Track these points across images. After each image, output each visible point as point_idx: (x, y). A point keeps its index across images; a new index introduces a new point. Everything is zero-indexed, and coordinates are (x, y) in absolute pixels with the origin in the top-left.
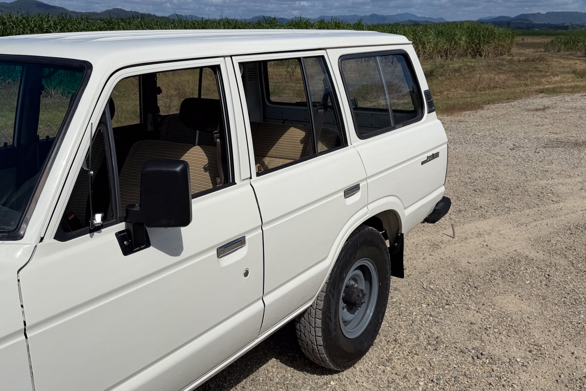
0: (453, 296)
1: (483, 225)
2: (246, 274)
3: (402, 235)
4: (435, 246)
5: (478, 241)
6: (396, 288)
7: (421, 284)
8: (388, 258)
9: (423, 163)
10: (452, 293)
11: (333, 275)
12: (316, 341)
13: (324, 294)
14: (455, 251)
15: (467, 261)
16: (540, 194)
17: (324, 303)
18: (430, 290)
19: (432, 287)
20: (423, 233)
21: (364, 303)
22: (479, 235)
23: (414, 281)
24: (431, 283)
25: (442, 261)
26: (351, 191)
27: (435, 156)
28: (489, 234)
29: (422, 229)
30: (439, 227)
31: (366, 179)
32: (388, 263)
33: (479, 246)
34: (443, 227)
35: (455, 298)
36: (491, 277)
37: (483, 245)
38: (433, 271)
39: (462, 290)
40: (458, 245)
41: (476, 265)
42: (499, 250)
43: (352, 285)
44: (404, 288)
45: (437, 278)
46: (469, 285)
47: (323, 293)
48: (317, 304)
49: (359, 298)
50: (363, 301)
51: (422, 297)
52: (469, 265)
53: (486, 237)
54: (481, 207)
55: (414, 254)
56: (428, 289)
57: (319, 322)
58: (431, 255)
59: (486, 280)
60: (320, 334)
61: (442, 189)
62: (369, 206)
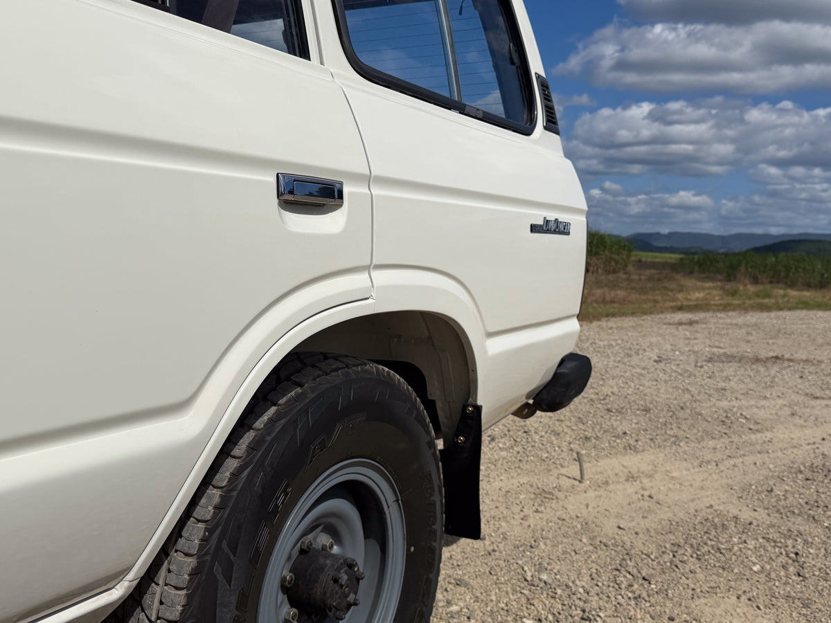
0: (596, 598)
1: (633, 462)
3: (478, 409)
4: (544, 495)
5: (631, 488)
6: (459, 580)
7: (520, 570)
8: (437, 474)
9: (534, 229)
10: (593, 592)
11: (235, 493)
14: (587, 506)
15: (617, 525)
16: (724, 419)
17: (189, 597)
18: (542, 584)
19: (544, 577)
20: (519, 471)
21: (355, 604)
22: (631, 478)
23: (502, 563)
24: (541, 568)
25: (563, 525)
27: (560, 228)
28: (650, 476)
29: (517, 465)
30: (551, 462)
31: (366, 179)
32: (436, 488)
33: (635, 497)
34: (558, 462)
35: (601, 603)
36: (674, 556)
37: (643, 496)
38: (545, 544)
39: (616, 586)
40: (591, 494)
41: (637, 533)
42: (676, 505)
43: (324, 548)
44: (479, 580)
45: (554, 558)
46: (630, 573)
47: (189, 560)
48: (161, 603)
49: (337, 588)
50: (351, 598)
51: (524, 600)
52: (620, 532)
53: (646, 481)
54: (625, 433)
55: (501, 509)
56: (536, 582)
58: (537, 511)
59: (665, 562)
61: (573, 325)
62: (376, 274)
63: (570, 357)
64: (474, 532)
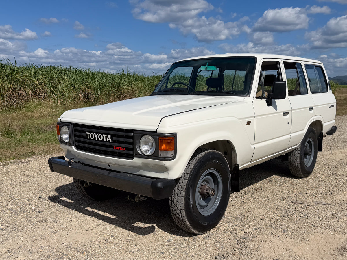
1: (343, 151)
2: (288, 124)
3: (323, 133)
4: (324, 155)
7: (323, 163)
9: (330, 107)
12: (297, 162)
13: (301, 145)
14: (333, 157)
15: (340, 159)
23: (319, 163)
25: (329, 159)
26: (311, 109)
27: (332, 106)
31: (314, 106)
33: (343, 156)
34: (325, 151)
37: (345, 156)
38: (326, 161)
41: (344, 160)
46: (343, 164)
51: (325, 166)
54: (340, 146)
56: (326, 164)
57: (299, 155)
58: (323, 157)
60: (299, 159)
61: (334, 121)
62: (315, 116)
63: (333, 126)
64: (321, 150)
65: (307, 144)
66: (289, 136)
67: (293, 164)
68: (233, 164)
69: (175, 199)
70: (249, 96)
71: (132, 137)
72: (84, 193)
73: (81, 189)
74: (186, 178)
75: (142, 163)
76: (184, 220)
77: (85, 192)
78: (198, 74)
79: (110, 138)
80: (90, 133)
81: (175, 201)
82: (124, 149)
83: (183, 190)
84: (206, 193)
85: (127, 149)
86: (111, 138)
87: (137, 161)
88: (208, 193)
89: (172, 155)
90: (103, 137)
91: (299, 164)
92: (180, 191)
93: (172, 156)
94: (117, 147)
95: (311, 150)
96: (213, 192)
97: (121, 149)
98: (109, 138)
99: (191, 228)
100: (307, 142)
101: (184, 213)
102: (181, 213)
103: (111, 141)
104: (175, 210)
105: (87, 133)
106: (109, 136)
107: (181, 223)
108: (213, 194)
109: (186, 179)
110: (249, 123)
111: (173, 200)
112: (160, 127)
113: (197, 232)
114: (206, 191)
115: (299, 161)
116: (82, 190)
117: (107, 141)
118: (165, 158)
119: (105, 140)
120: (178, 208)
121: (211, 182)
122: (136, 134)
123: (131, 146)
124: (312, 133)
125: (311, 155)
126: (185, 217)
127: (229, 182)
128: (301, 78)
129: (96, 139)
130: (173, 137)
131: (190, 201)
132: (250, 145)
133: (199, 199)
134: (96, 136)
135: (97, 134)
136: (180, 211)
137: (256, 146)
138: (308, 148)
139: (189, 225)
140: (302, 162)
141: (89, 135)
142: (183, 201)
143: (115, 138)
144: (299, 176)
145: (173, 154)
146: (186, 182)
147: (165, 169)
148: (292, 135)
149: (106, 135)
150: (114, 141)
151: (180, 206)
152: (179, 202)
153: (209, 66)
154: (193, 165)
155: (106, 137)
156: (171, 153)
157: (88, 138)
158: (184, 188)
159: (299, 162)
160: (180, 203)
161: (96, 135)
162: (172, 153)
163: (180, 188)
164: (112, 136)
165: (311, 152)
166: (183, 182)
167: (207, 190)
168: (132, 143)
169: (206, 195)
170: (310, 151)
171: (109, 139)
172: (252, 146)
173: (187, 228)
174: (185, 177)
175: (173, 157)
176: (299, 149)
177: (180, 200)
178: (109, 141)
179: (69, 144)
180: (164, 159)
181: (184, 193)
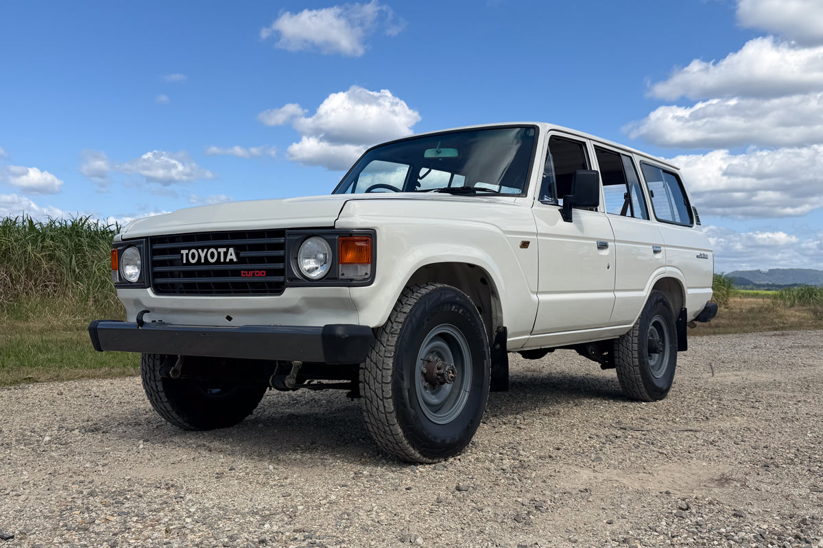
1: (738, 373)
2: (608, 267)
3: (686, 309)
9: (698, 257)
12: (633, 362)
13: (638, 326)
14: (717, 380)
15: (731, 382)
17: (639, 332)
22: (737, 376)
27: (705, 257)
28: (747, 376)
31: (664, 246)
33: (739, 379)
41: (740, 384)
48: (633, 333)
49: (659, 345)
50: (662, 349)
53: (744, 376)
54: (733, 367)
57: (636, 346)
60: (637, 356)
61: (711, 291)
62: (666, 268)
63: (710, 304)
64: (685, 349)
65: (652, 330)
66: (610, 295)
67: (625, 368)
68: (495, 329)
69: (372, 378)
70: (524, 195)
71: (280, 246)
72: (165, 407)
73: (158, 399)
74: (396, 330)
75: (304, 298)
76: (390, 422)
77: (168, 405)
78: (418, 180)
79: (233, 254)
80: (189, 252)
81: (372, 382)
82: (263, 273)
83: (389, 355)
84: (438, 374)
85: (270, 272)
86: (237, 255)
87: (292, 295)
88: (442, 375)
89: (366, 274)
90: (219, 254)
91: (638, 368)
92: (385, 358)
93: (366, 277)
94: (248, 270)
95: (663, 341)
96: (453, 373)
97: (257, 274)
98: (231, 255)
99: (406, 442)
100: (654, 324)
101: (390, 406)
102: (384, 407)
103: (235, 260)
104: (371, 402)
105: (182, 252)
106: (231, 250)
107: (385, 432)
108: (452, 377)
109: (395, 334)
110: (525, 245)
111: (367, 379)
112: (343, 217)
113: (419, 455)
114: (437, 371)
115: (637, 359)
116: (161, 398)
117: (228, 260)
118: (351, 280)
119: (222, 260)
120: (377, 396)
121: (447, 353)
122: (291, 238)
123: (281, 266)
124: (661, 303)
125: (663, 351)
126: (394, 415)
127: (485, 361)
128: (634, 188)
129: (203, 261)
130: (369, 236)
131: (403, 380)
132: (529, 292)
133: (422, 389)
134: (203, 255)
135: (205, 250)
136: (381, 402)
137: (542, 297)
138: (655, 338)
139: (402, 433)
140: (644, 363)
141: (187, 255)
142: (390, 379)
143: (242, 254)
144: (641, 397)
145: (369, 272)
146: (396, 339)
147: (352, 306)
148: (619, 294)
149: (225, 250)
150: (241, 260)
151: (383, 391)
152: (380, 381)
153: (442, 150)
154: (410, 307)
155: (226, 254)
156: (364, 270)
157: (185, 262)
158: (390, 352)
159: (636, 361)
160: (383, 382)
161: (203, 251)
162: (368, 269)
163: (383, 351)
164: (238, 249)
165: (664, 347)
166: (390, 339)
167: (439, 369)
168: (281, 259)
169: (438, 379)
170: (660, 343)
171: (231, 257)
172: (534, 297)
173: (397, 443)
174: (393, 330)
175: (369, 280)
176: (637, 333)
177: (383, 376)
178: (231, 260)
179: (140, 285)
180: (350, 283)
181: (390, 362)
